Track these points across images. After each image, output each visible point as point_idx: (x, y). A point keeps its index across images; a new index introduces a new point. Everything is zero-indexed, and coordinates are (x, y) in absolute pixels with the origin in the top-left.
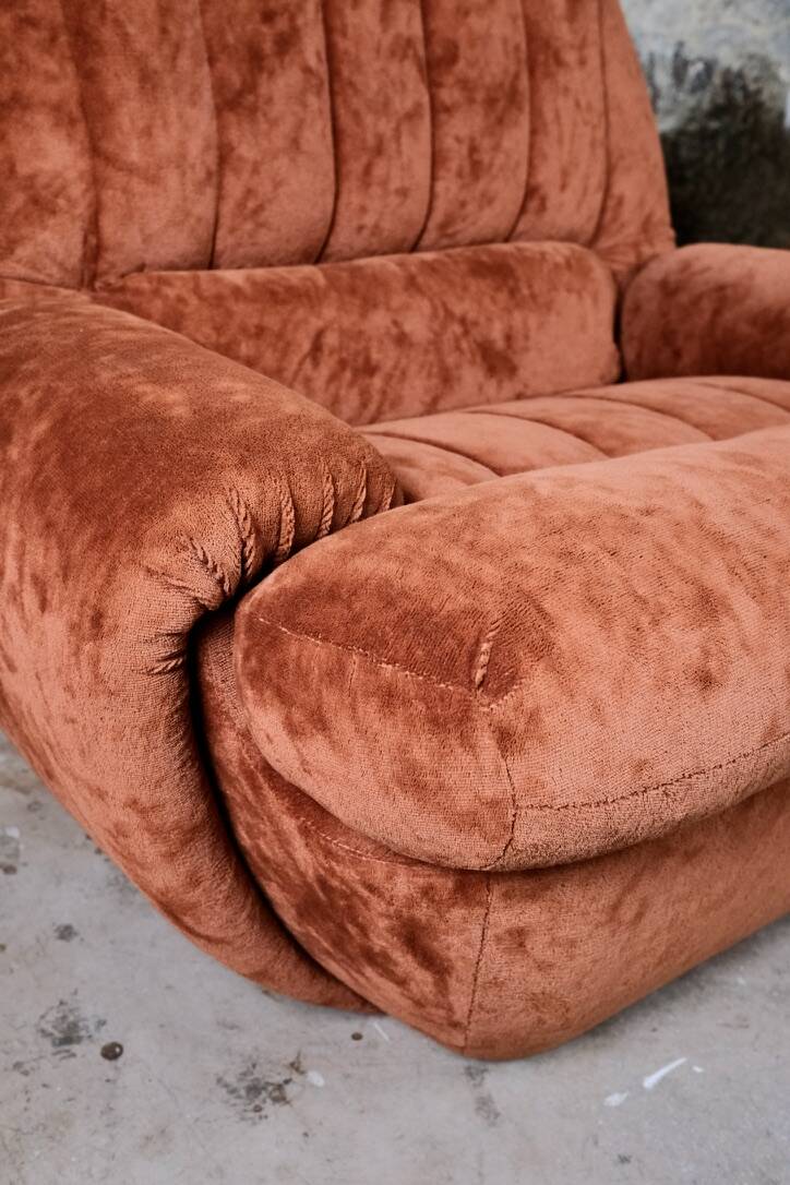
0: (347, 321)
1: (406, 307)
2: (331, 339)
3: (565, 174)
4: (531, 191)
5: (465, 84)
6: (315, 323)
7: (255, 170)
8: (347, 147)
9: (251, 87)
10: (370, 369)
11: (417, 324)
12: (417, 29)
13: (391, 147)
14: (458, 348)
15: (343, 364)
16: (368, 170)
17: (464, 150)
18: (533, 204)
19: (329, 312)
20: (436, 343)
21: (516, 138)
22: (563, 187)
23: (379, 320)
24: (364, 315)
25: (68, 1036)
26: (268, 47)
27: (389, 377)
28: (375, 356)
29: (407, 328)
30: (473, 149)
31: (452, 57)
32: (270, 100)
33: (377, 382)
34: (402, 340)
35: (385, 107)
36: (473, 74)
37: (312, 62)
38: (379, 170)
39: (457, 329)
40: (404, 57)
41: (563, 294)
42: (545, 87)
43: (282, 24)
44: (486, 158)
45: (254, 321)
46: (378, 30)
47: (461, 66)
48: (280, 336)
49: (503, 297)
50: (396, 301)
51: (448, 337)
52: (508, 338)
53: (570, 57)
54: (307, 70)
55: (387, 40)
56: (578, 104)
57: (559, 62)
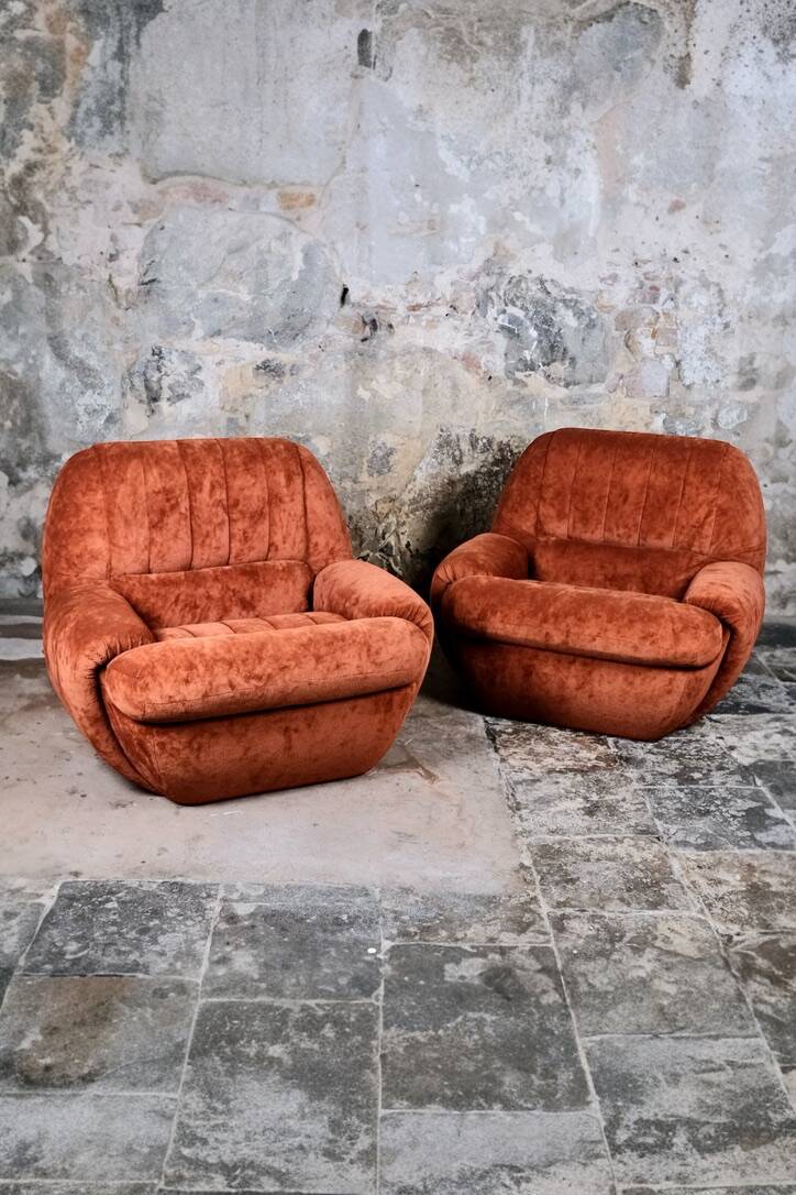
0: (189, 591)
1: (212, 587)
2: (182, 597)
3: (284, 538)
4: (271, 545)
5: (242, 512)
6: (177, 592)
7: (162, 545)
8: (196, 535)
9: (161, 520)
10: (196, 607)
11: (215, 593)
12: (224, 496)
13: (212, 534)
14: (231, 601)
15: (186, 606)
16: (203, 542)
17: (241, 533)
18: (273, 548)
19: (183, 589)
20: (222, 598)
21: (264, 528)
22: (284, 542)
23: (201, 591)
24: (196, 589)
25: (73, 792)
26: (168, 509)
27: (202, 610)
28: (198, 603)
29: (211, 593)
30: (244, 533)
31: (237, 503)
32: (167, 524)
33: (199, 611)
34: (209, 598)
36: (245, 508)
37: (183, 510)
38: (208, 541)
39: (231, 594)
41: (279, 581)
42: (275, 510)
43: (173, 502)
44: (250, 535)
45: (155, 592)
47: (240, 507)
48: (165, 596)
49: (251, 583)
50: (208, 584)
51: (227, 596)
52: (252, 597)
53: (287, 499)
54: (181, 513)
55: (211, 503)
56: (290, 514)
57: (281, 501)
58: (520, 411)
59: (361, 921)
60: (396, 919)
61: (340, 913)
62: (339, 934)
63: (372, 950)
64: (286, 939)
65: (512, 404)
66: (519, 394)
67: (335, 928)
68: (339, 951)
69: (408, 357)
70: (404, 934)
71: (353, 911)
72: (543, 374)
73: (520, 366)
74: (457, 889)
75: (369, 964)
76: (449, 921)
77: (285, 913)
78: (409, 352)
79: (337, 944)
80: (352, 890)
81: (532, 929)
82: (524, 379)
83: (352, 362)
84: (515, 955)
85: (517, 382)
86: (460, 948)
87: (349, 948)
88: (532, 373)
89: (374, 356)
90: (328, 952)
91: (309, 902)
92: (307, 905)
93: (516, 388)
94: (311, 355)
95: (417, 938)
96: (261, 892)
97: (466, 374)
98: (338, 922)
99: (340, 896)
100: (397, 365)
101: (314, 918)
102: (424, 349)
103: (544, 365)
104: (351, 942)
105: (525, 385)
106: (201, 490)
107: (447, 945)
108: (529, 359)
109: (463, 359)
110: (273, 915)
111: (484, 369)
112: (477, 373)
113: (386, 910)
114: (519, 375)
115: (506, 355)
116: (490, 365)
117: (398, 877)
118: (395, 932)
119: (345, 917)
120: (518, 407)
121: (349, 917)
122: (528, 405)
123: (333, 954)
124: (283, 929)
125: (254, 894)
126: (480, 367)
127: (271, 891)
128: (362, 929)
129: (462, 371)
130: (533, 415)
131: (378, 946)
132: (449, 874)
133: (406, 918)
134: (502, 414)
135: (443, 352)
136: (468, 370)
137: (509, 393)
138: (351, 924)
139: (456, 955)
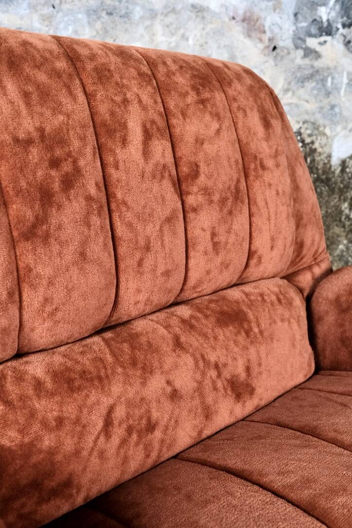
0: (131, 393)
1: (176, 366)
2: (120, 412)
3: (273, 239)
4: (251, 254)
6: (106, 401)
10: (151, 427)
11: (185, 379)
12: (169, 159)
13: (156, 245)
14: (215, 389)
15: (130, 430)
17: (208, 237)
18: (253, 262)
19: (116, 389)
20: (199, 389)
21: (241, 222)
23: (156, 384)
24: (144, 384)
26: (56, 186)
27: (165, 432)
28: (155, 415)
29: (178, 384)
30: (213, 235)
31: (195, 173)
33: (158, 434)
34: (175, 395)
36: (210, 184)
37: (93, 191)
38: (148, 263)
39: (213, 373)
40: (162, 178)
43: (67, 167)
44: (222, 238)
46: (141, 161)
47: (202, 179)
49: (241, 338)
50: (169, 361)
51: (208, 382)
52: (248, 369)
53: (270, 163)
54: (89, 198)
58: (313, 89)
65: (303, 80)
66: (312, 67)
69: (171, 18)
72: (341, 39)
73: (314, 30)
78: (174, 11)
82: (318, 48)
85: (309, 53)
88: (328, 38)
93: (307, 61)
97: (247, 42)
100: (158, 28)
103: (344, 26)
105: (318, 55)
106: (124, 142)
108: (325, 19)
109: (244, 20)
111: (268, 34)
112: (261, 40)
114: (312, 42)
115: (296, 15)
116: (276, 30)
120: (310, 85)
122: (323, 81)
126: (264, 32)
129: (241, 37)
130: (328, 94)
134: (290, 94)
135: (217, 10)
136: (249, 36)
137: (299, 68)
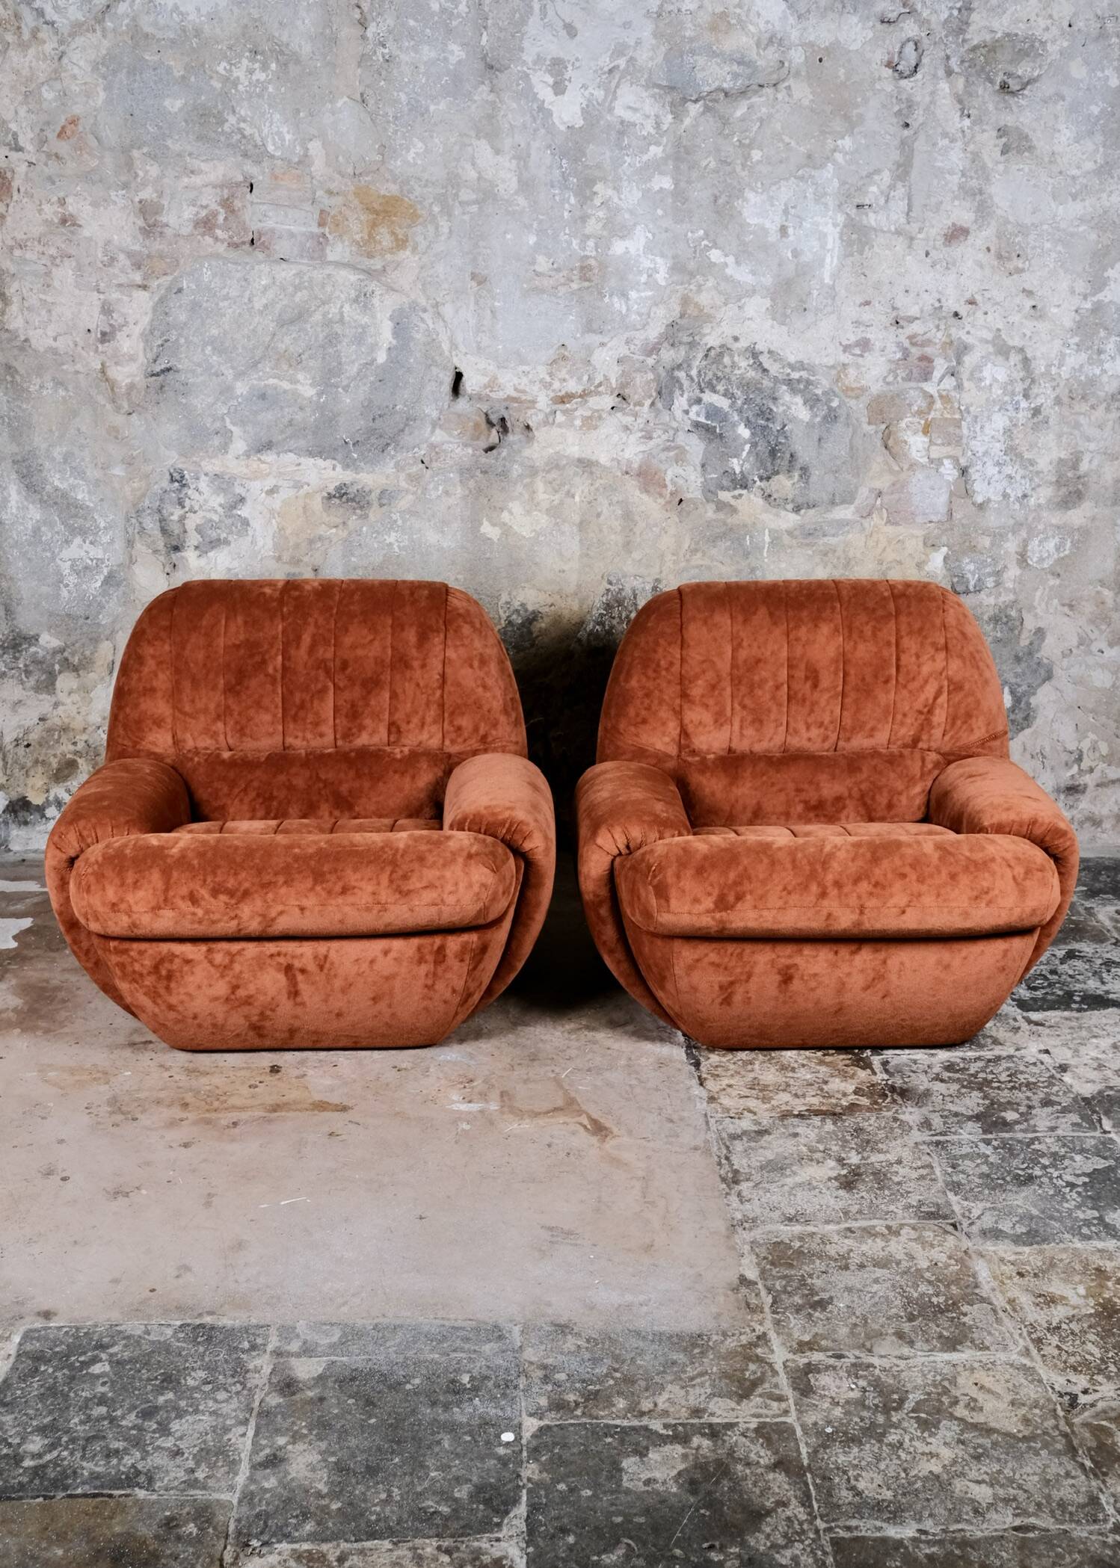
3: (409, 716)
4: (392, 724)
5: (350, 679)
9: (240, 683)
12: (329, 655)
13: (308, 705)
17: (349, 705)
18: (394, 730)
21: (381, 700)
22: (408, 723)
25: (50, 1173)
26: (249, 668)
30: (353, 706)
31: (345, 666)
35: (307, 689)
36: (356, 673)
37: (272, 671)
38: (302, 715)
40: (318, 668)
42: (398, 677)
43: (257, 658)
44: (360, 710)
46: (306, 657)
47: (350, 671)
53: (416, 664)
54: (268, 675)
55: (310, 663)
56: (418, 685)
57: (408, 666)
58: (727, 549)
59: (490, 1384)
60: (546, 1379)
61: (457, 1371)
62: (456, 1409)
63: (508, 1437)
64: (373, 1421)
65: (714, 540)
66: (725, 524)
67: (450, 1398)
68: (457, 1439)
69: (554, 475)
70: (559, 1405)
71: (479, 1366)
72: (759, 493)
73: (725, 482)
74: (642, 1324)
75: (503, 1461)
76: (629, 1380)
77: (371, 1373)
78: (557, 467)
79: (452, 1428)
80: (477, 1330)
81: (759, 1390)
82: (733, 502)
83: (472, 484)
84: (733, 1438)
85: (721, 506)
86: (646, 1428)
87: (470, 1433)
88: (744, 492)
89: (504, 474)
90: (439, 1443)
91: (410, 1354)
92: (406, 1358)
93: (721, 516)
94: (409, 475)
95: (579, 1412)
96: (335, 1339)
97: (645, 497)
98: (455, 1389)
99: (458, 1343)
100: (540, 486)
101: (417, 1381)
102: (580, 461)
103: (761, 479)
104: (476, 1422)
105: (734, 510)
106: (298, 647)
107: (626, 1423)
108: (738, 470)
109: (639, 475)
110: (353, 1379)
111: (670, 488)
112: (661, 495)
113: (531, 1363)
114: (725, 496)
115: (703, 466)
116: (681, 482)
117: (549, 1304)
118: (543, 1402)
119: (465, 1379)
120: (723, 545)
121: (472, 1379)
122: (740, 541)
123: (446, 1444)
124: (369, 1402)
125: (324, 1341)
126: (665, 486)
127: (351, 1335)
128: (493, 1398)
129: (637, 493)
130: (746, 555)
131: (517, 1429)
132: (629, 1298)
133: (561, 1377)
134: (699, 555)
135: (608, 464)
136: (647, 491)
137: (709, 524)
138: (475, 1389)
139: (640, 1441)
